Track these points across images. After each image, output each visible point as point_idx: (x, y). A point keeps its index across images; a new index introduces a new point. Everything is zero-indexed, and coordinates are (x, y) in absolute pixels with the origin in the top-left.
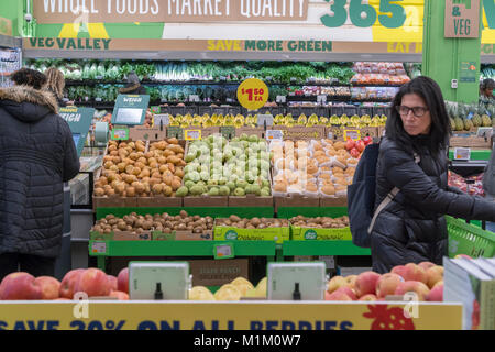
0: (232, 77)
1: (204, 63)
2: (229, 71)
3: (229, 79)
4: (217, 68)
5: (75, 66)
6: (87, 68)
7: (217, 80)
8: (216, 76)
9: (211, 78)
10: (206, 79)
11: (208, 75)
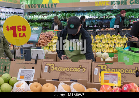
0: (106, 17)
1: (94, 11)
2: (104, 14)
3: (104, 17)
4: (100, 13)
5: (45, 14)
6: (49, 15)
7: (99, 18)
8: (99, 17)
9: (97, 17)
10: (95, 18)
11: (96, 16)
